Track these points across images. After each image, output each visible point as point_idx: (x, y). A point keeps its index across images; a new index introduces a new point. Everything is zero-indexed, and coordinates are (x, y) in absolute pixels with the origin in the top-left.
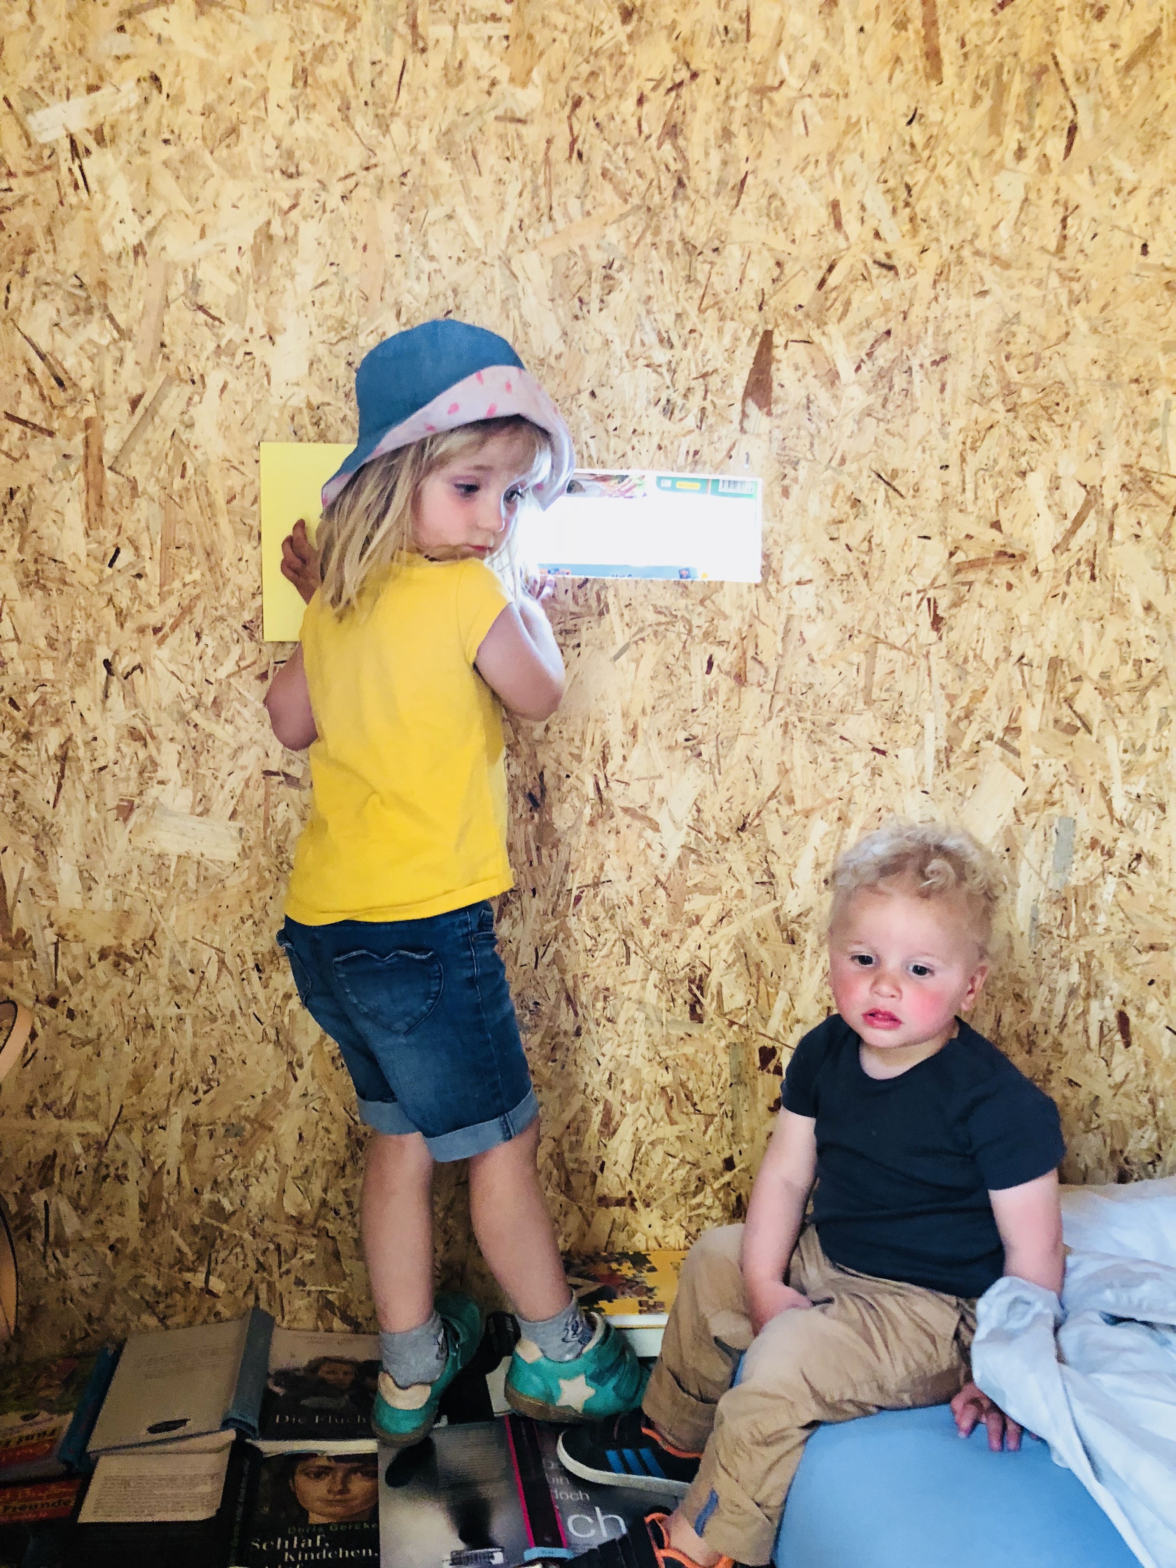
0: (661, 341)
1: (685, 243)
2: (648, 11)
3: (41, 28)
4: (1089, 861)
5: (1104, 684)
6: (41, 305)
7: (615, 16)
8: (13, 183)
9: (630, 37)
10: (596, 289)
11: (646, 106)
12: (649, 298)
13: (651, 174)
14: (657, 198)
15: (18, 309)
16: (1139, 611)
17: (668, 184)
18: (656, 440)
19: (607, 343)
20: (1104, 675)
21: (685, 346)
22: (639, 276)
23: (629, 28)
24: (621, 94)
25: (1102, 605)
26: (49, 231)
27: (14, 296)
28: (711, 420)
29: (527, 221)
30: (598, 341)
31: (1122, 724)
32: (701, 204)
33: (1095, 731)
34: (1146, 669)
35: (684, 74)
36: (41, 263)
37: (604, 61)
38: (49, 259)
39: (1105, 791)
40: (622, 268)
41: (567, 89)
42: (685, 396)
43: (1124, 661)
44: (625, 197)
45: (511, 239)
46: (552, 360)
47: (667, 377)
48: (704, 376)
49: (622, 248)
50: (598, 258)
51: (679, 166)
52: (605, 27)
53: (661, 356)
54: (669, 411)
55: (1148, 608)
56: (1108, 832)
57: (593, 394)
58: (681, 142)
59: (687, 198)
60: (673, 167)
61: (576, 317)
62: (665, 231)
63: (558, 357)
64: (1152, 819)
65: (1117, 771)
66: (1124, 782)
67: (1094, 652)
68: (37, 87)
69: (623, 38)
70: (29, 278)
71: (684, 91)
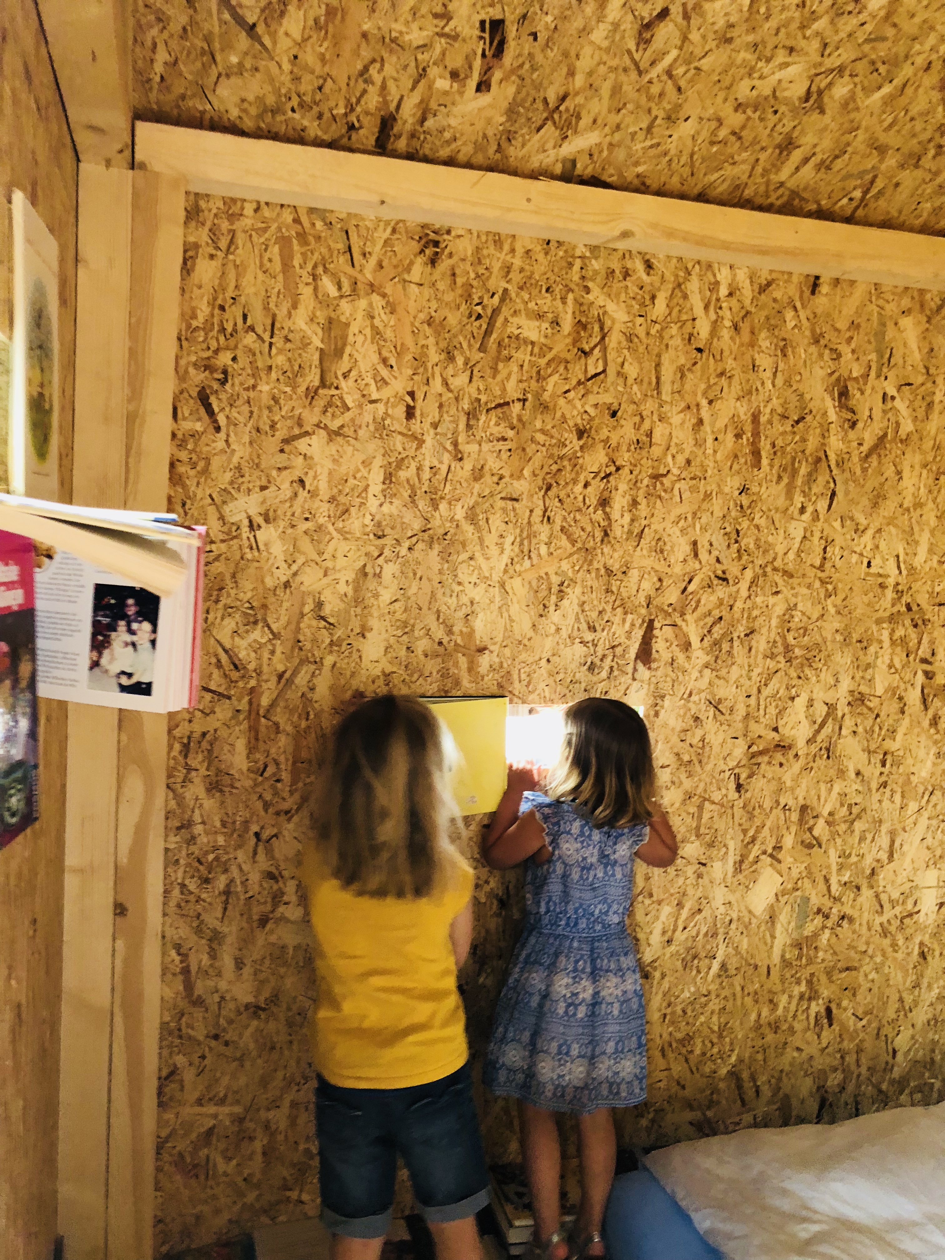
0: (589, 628)
1: (607, 569)
2: (593, 431)
3: (234, 450)
4: (816, 921)
5: (831, 819)
6: (227, 621)
7: (574, 437)
8: (214, 547)
9: (582, 448)
10: (553, 598)
11: (589, 489)
12: (584, 603)
13: (589, 528)
14: (592, 543)
15: (213, 623)
16: (853, 775)
17: (599, 534)
18: (583, 685)
19: (558, 630)
20: (831, 814)
21: (603, 630)
22: (578, 590)
23: (581, 443)
24: (575, 481)
25: (832, 773)
26: (234, 576)
27: (211, 617)
28: (616, 673)
29: (516, 559)
30: (553, 628)
31: (839, 841)
32: (617, 546)
33: (824, 846)
34: (855, 810)
35: (613, 469)
36: (229, 595)
37: (566, 463)
38: (233, 592)
39: (827, 880)
40: (569, 585)
41: (544, 479)
42: (602, 660)
43: (842, 805)
44: (573, 542)
45: (506, 571)
46: (525, 641)
47: (592, 649)
48: (613, 647)
49: (570, 574)
50: (555, 580)
51: (606, 523)
52: (567, 442)
53: (589, 636)
54: (592, 668)
55: (858, 774)
56: (827, 903)
57: (548, 661)
58: (608, 509)
59: (609, 542)
60: (602, 524)
61: (541, 616)
62: (595, 563)
63: (529, 639)
64: (852, 895)
65: (834, 868)
66: (838, 875)
67: (826, 801)
68: (230, 488)
69: (578, 448)
70: (220, 605)
71: (611, 478)
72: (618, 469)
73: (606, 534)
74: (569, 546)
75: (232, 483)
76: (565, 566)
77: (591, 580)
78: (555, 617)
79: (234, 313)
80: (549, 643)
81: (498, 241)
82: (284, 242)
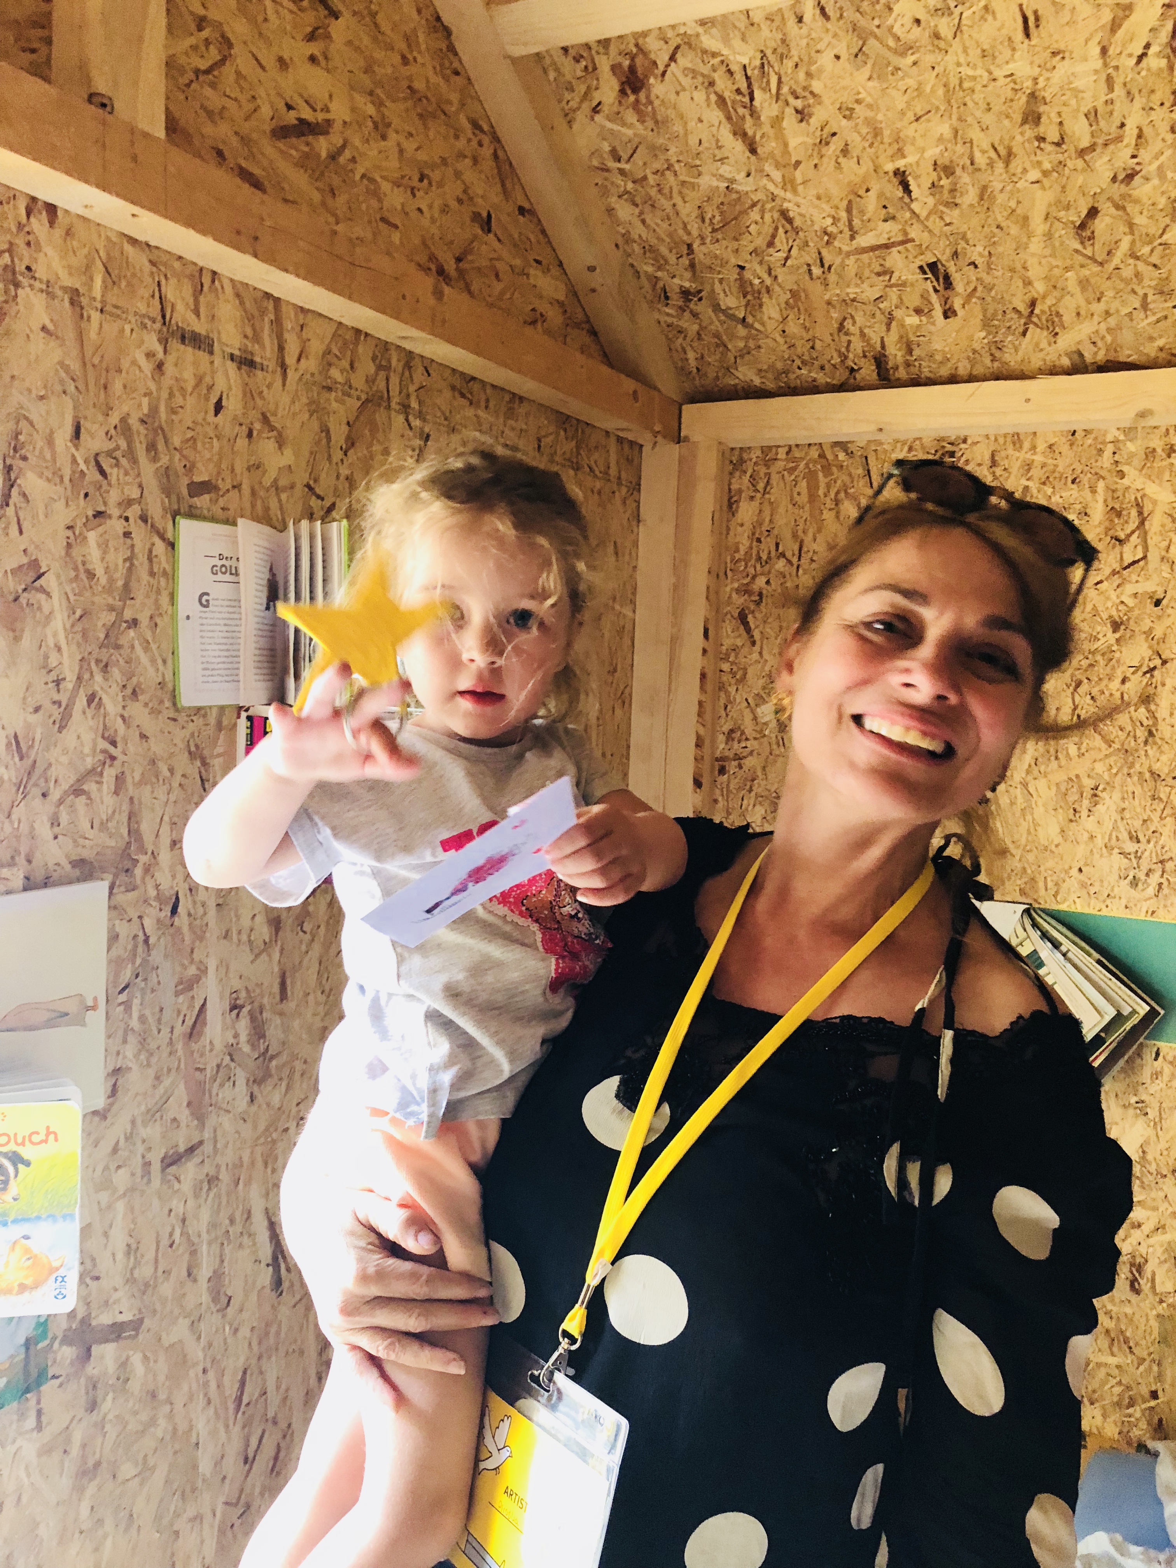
72: (1164, 662)
73: (1151, 734)
74: (1104, 746)
75: (764, 688)
76: (1100, 768)
77: (1132, 785)
78: (1088, 823)
79: (768, 544)
80: (1081, 851)
81: (1017, 440)
82: (811, 476)
